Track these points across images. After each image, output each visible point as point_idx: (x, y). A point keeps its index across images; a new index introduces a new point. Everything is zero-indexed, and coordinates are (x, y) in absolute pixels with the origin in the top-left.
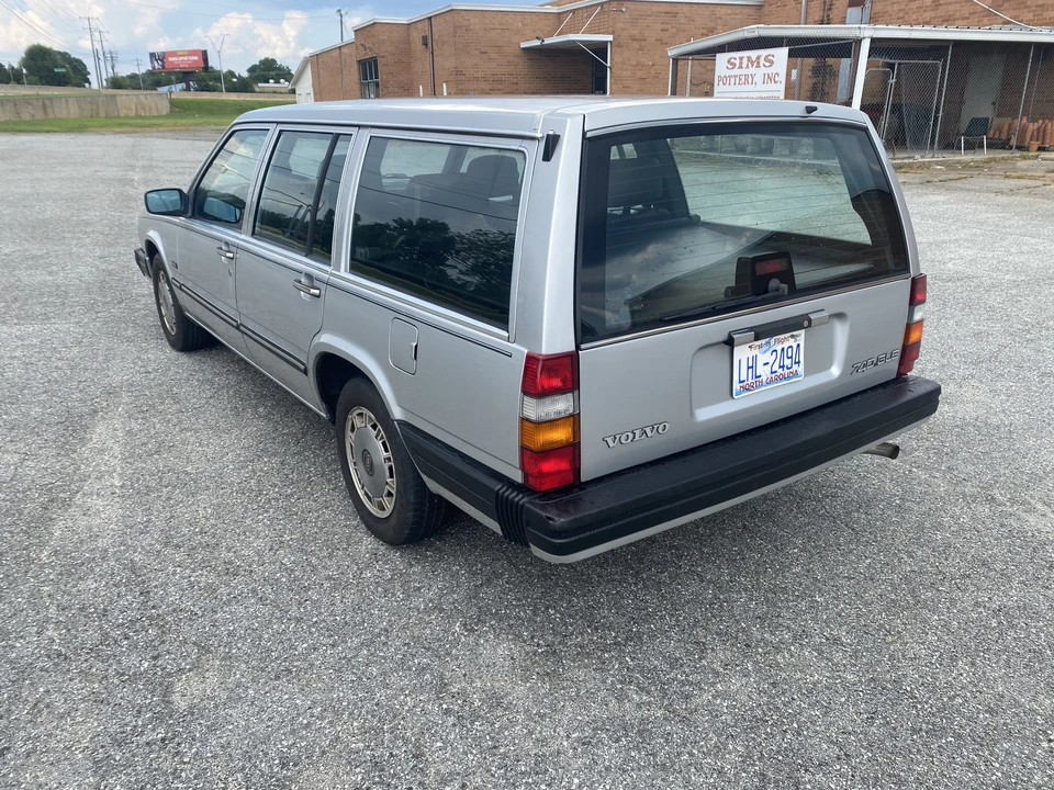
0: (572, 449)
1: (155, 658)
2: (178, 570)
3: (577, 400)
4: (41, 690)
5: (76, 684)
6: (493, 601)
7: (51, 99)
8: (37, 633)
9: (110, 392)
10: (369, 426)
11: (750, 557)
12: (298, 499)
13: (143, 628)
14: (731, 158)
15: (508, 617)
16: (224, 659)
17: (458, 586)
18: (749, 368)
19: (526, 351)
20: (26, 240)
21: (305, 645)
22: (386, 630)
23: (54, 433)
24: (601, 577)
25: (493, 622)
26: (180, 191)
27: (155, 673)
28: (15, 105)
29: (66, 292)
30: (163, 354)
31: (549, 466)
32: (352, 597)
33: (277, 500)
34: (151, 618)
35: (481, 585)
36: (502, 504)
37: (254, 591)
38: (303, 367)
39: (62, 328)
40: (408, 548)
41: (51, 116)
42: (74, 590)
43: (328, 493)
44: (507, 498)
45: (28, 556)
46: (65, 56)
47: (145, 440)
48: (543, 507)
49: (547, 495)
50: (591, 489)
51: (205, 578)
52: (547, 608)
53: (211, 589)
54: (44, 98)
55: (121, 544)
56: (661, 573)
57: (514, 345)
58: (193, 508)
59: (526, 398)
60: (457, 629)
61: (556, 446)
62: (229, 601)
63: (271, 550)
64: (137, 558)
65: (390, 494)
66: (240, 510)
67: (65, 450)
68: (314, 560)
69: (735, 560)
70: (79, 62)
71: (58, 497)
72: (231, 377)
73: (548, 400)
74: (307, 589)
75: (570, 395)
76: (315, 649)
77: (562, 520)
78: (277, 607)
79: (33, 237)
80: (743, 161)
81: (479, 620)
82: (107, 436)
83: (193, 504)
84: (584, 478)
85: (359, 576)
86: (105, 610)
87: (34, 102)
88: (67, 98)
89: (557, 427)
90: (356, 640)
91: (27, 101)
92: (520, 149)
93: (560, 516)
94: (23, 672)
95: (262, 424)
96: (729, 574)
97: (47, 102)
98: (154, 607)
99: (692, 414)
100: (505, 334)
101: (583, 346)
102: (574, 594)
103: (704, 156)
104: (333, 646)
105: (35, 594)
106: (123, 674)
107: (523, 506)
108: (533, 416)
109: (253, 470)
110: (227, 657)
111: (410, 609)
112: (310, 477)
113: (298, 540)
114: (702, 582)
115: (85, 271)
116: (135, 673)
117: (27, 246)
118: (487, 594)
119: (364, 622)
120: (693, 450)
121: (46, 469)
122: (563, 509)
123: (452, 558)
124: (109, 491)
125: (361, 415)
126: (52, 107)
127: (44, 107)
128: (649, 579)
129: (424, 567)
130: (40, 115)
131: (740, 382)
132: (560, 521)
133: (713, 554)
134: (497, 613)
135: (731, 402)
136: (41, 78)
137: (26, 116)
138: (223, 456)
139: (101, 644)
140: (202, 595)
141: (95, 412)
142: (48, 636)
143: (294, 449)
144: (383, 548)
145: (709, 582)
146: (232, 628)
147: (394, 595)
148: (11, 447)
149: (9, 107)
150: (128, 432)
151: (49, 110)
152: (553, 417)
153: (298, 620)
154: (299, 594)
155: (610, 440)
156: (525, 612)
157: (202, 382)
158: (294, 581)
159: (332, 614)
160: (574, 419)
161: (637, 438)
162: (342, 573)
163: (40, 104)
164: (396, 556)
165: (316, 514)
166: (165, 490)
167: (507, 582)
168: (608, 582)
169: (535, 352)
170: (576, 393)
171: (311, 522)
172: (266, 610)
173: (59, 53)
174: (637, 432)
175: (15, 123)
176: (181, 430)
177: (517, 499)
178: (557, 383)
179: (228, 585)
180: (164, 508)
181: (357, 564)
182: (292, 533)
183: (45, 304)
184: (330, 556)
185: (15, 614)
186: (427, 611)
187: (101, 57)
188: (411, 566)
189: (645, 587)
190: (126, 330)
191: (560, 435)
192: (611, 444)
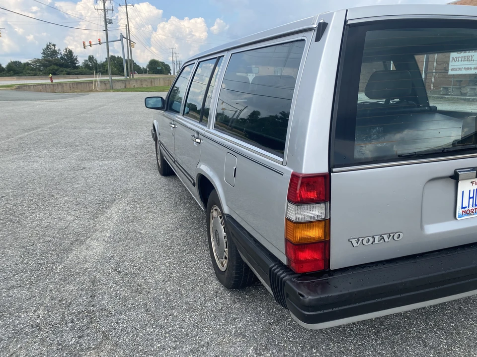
0: (324, 245)
1: (80, 337)
2: (114, 285)
3: (328, 210)
4: (19, 346)
5: (36, 346)
6: (278, 335)
7: (154, 79)
8: (34, 311)
9: (125, 192)
10: (219, 217)
11: (463, 333)
12: (188, 253)
13: (83, 317)
14: (458, 98)
15: (285, 349)
16: (113, 345)
17: (258, 321)
18: (470, 198)
19: (292, 171)
20: (123, 128)
21: (159, 345)
22: (208, 344)
23: (93, 208)
24: (352, 330)
25: (274, 351)
26: (161, 98)
27: (76, 347)
28: (141, 81)
29: (127, 149)
30: (155, 176)
31: (306, 255)
32: (196, 317)
33: (177, 252)
34: (89, 312)
35: (273, 323)
36: (273, 278)
37: (146, 304)
38: (193, 182)
39: (120, 162)
40: (236, 291)
41: (153, 86)
42: (62, 289)
43: (204, 252)
44: (276, 274)
45: (52, 268)
46: (163, 63)
47: (129, 215)
48: (298, 285)
49: (303, 276)
50: (337, 276)
51: (125, 292)
52: (312, 348)
53: (125, 299)
54: (151, 79)
55: (95, 267)
56: (395, 334)
57: (286, 167)
58: (136, 252)
59: (290, 205)
60: (251, 351)
61: (310, 241)
62: (131, 308)
63: (163, 281)
64: (98, 275)
65: (226, 258)
66: (157, 256)
67: (94, 216)
68: (183, 291)
69: (452, 334)
70: (168, 65)
71: (79, 239)
72: (180, 189)
73: (305, 207)
74: (173, 308)
75: (322, 205)
76: (163, 349)
77: (310, 297)
78: (154, 317)
79: (125, 128)
80: (465, 100)
81: (266, 348)
82: (114, 212)
83: (136, 250)
84: (333, 267)
85: (203, 305)
86: (70, 303)
87: (148, 80)
88: (160, 78)
89: (313, 227)
90: (189, 347)
91: (145, 80)
92: (303, 38)
93: (309, 294)
94: (16, 333)
95: (185, 212)
96: (447, 344)
97: (153, 80)
98: (93, 306)
99: (422, 228)
100: (281, 159)
101: (334, 170)
102: (332, 340)
103: (442, 98)
104: (174, 348)
105: (45, 288)
106: (59, 345)
107: (285, 282)
108: (293, 218)
109: (172, 235)
110: (116, 344)
111: (226, 331)
112: (198, 242)
113: (179, 277)
114: (426, 346)
115: (139, 141)
116: (66, 345)
117: (122, 130)
118: (276, 330)
119: (197, 335)
120: (422, 255)
121: (81, 225)
122: (312, 289)
123: (260, 302)
124: (102, 239)
125: (216, 210)
126: (154, 82)
127: (151, 82)
128: (386, 337)
129: (241, 305)
130: (149, 85)
131: (462, 208)
132: (309, 298)
133: (435, 326)
134: (278, 345)
135: (454, 222)
136: (154, 72)
137: (144, 86)
138: (161, 227)
139: (59, 323)
140: (119, 302)
141: (115, 200)
142: (38, 314)
143: (196, 226)
144: (222, 289)
145: (431, 347)
146: (125, 326)
147: (219, 320)
148: (73, 213)
149: (139, 82)
150: (125, 210)
151: (153, 83)
152: (308, 220)
153: (162, 327)
154: (168, 310)
155: (354, 241)
156: (296, 348)
157: (166, 190)
158: (169, 301)
159: (181, 327)
160: (326, 223)
161: (376, 242)
162: (195, 301)
163: (150, 81)
164: (228, 295)
165: (194, 263)
166: (127, 241)
167: (289, 324)
168: (357, 335)
169: (298, 171)
170: (328, 204)
171: (189, 267)
172: (146, 317)
173: (161, 62)
174: (377, 238)
175: (140, 88)
176: (148, 212)
177: (282, 276)
178: (313, 195)
179: (134, 298)
180: (122, 250)
181: (205, 297)
182: (177, 273)
183: (117, 153)
184: (193, 289)
185: (30, 298)
186: (236, 335)
187: (175, 63)
188: (235, 303)
189: (383, 343)
190: (144, 165)
191: (315, 233)
192: (355, 244)
